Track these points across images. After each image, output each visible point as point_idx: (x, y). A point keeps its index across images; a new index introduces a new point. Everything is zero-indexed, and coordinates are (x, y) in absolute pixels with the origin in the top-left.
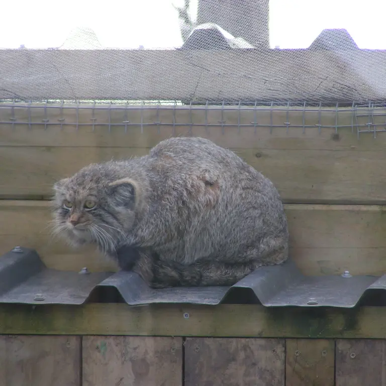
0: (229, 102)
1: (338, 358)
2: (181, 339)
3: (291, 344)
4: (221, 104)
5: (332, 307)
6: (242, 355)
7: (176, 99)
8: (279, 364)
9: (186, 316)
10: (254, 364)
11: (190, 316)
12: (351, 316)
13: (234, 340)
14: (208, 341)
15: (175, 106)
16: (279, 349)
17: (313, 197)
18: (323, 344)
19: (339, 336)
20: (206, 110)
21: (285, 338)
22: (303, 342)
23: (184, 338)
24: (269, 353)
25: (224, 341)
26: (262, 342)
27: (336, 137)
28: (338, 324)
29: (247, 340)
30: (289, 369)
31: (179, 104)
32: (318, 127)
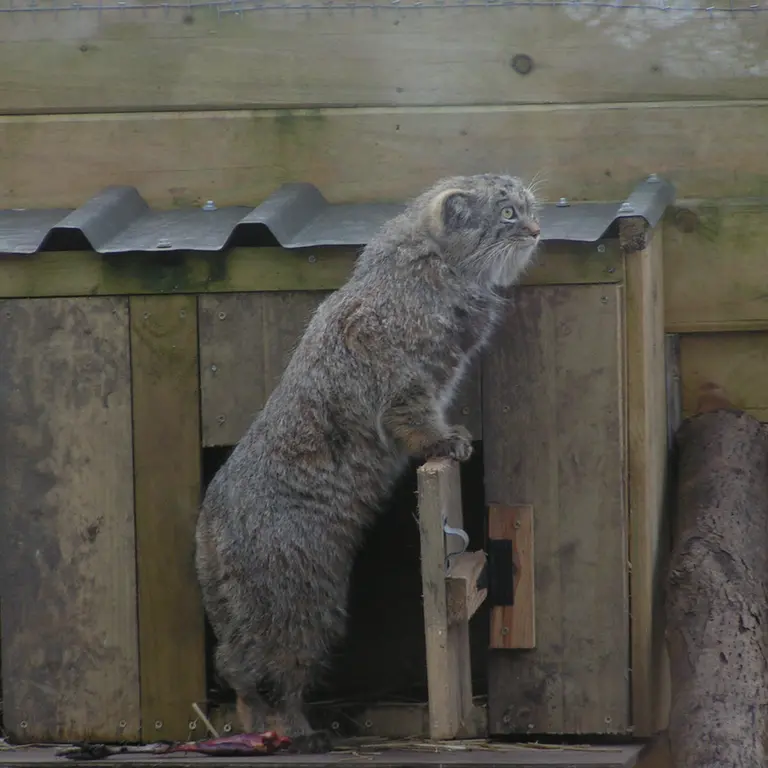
1: (201, 318)
3: (136, 303)
5: (190, 251)
6: (70, 321)
8: (121, 331)
10: (88, 333)
12: (217, 262)
13: (59, 300)
14: (25, 304)
16: (121, 312)
17: (161, 102)
18: (180, 302)
19: (202, 290)
21: (128, 295)
22: (153, 301)
24: (107, 317)
25: (45, 302)
26: (97, 302)
27: (189, 20)
28: (200, 274)
29: (77, 299)
30: (135, 339)
32: (163, 6)
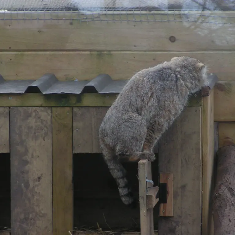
0: (27, 10)
1: (73, 115)
2: (8, 108)
3: (54, 109)
4: (24, 11)
5: (71, 94)
6: (34, 114)
7: (5, 9)
8: (49, 117)
9: (10, 98)
10: (39, 118)
11: (12, 98)
12: (79, 97)
13: (31, 108)
14: (20, 109)
15: (4, 12)
16: (49, 111)
17: (62, 48)
18: (67, 109)
19: (75, 106)
20: (17, 13)
21: (52, 107)
22: (59, 109)
23: (10, 107)
24: (45, 113)
25: (26, 108)
26: (42, 109)
27: (71, 24)
28: (73, 101)
29: (36, 108)
30: (53, 120)
31: (6, 11)
32: (63, 19)
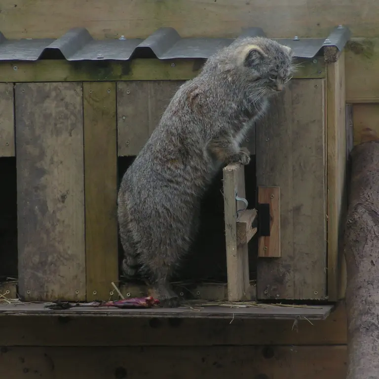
1: (118, 94)
2: (12, 84)
3: (86, 85)
5: (114, 60)
6: (53, 94)
8: (79, 99)
9: (15, 68)
10: (62, 100)
11: (18, 68)
12: (126, 66)
13: (48, 83)
14: (31, 85)
16: (79, 89)
18: (108, 85)
19: (118, 79)
21: (83, 82)
22: (94, 84)
23: (14, 83)
24: (72, 92)
25: (40, 84)
26: (67, 84)
28: (118, 71)
29: (57, 83)
30: (85, 103)
